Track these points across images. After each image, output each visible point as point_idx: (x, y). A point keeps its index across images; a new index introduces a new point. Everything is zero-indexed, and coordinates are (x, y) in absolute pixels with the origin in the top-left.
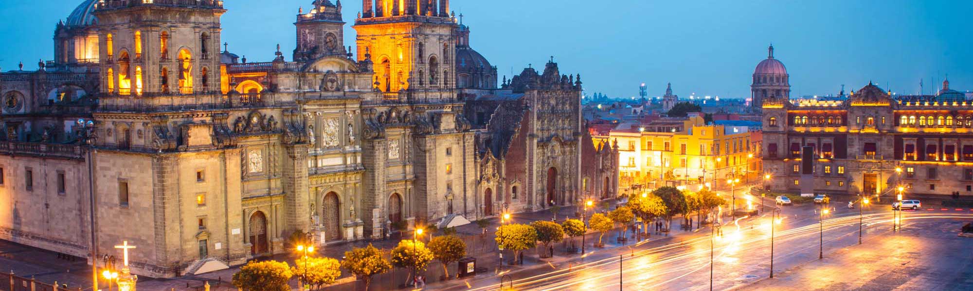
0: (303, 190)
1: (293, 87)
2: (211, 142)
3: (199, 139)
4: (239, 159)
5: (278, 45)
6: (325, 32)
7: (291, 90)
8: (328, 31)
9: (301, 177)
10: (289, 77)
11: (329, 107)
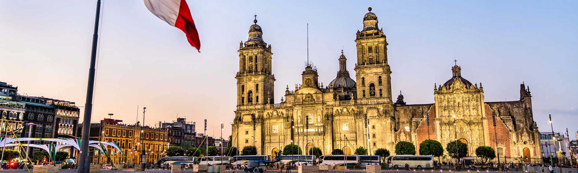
0: (288, 140)
1: (293, 101)
2: (251, 121)
3: (247, 120)
4: (260, 127)
5: (287, 85)
6: (305, 78)
7: (292, 102)
8: (307, 78)
9: (287, 135)
10: (290, 97)
11: (307, 108)
